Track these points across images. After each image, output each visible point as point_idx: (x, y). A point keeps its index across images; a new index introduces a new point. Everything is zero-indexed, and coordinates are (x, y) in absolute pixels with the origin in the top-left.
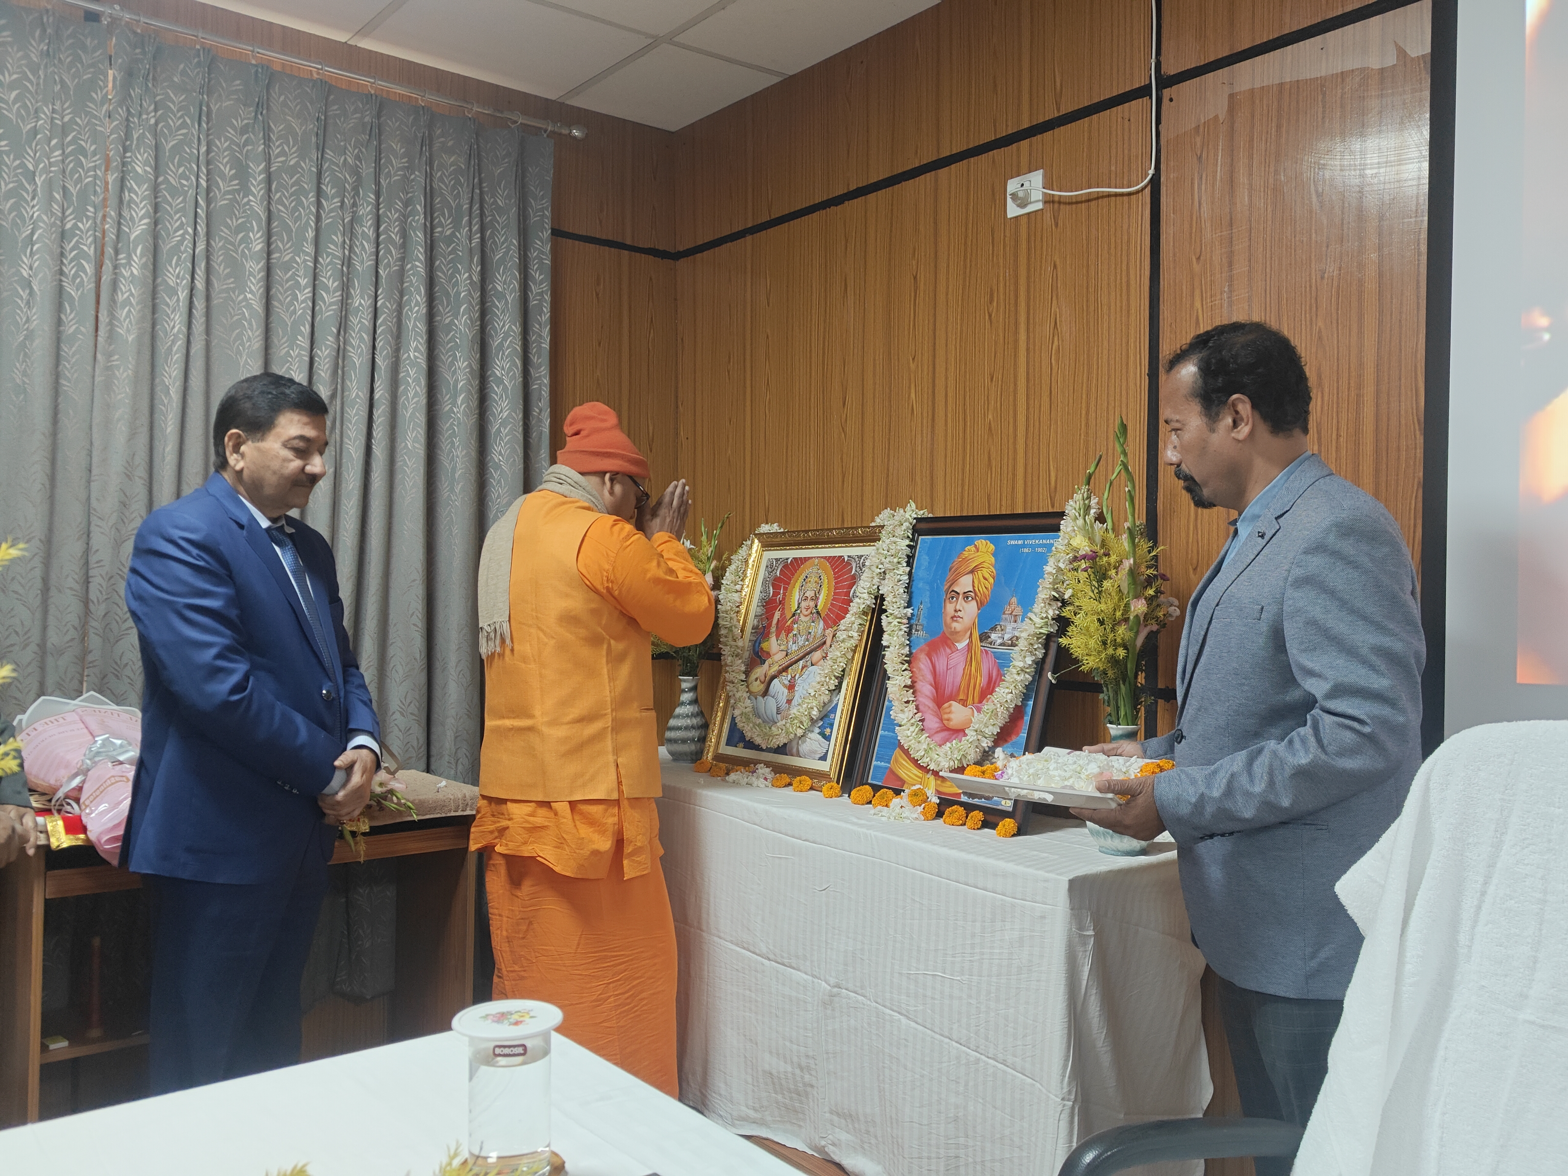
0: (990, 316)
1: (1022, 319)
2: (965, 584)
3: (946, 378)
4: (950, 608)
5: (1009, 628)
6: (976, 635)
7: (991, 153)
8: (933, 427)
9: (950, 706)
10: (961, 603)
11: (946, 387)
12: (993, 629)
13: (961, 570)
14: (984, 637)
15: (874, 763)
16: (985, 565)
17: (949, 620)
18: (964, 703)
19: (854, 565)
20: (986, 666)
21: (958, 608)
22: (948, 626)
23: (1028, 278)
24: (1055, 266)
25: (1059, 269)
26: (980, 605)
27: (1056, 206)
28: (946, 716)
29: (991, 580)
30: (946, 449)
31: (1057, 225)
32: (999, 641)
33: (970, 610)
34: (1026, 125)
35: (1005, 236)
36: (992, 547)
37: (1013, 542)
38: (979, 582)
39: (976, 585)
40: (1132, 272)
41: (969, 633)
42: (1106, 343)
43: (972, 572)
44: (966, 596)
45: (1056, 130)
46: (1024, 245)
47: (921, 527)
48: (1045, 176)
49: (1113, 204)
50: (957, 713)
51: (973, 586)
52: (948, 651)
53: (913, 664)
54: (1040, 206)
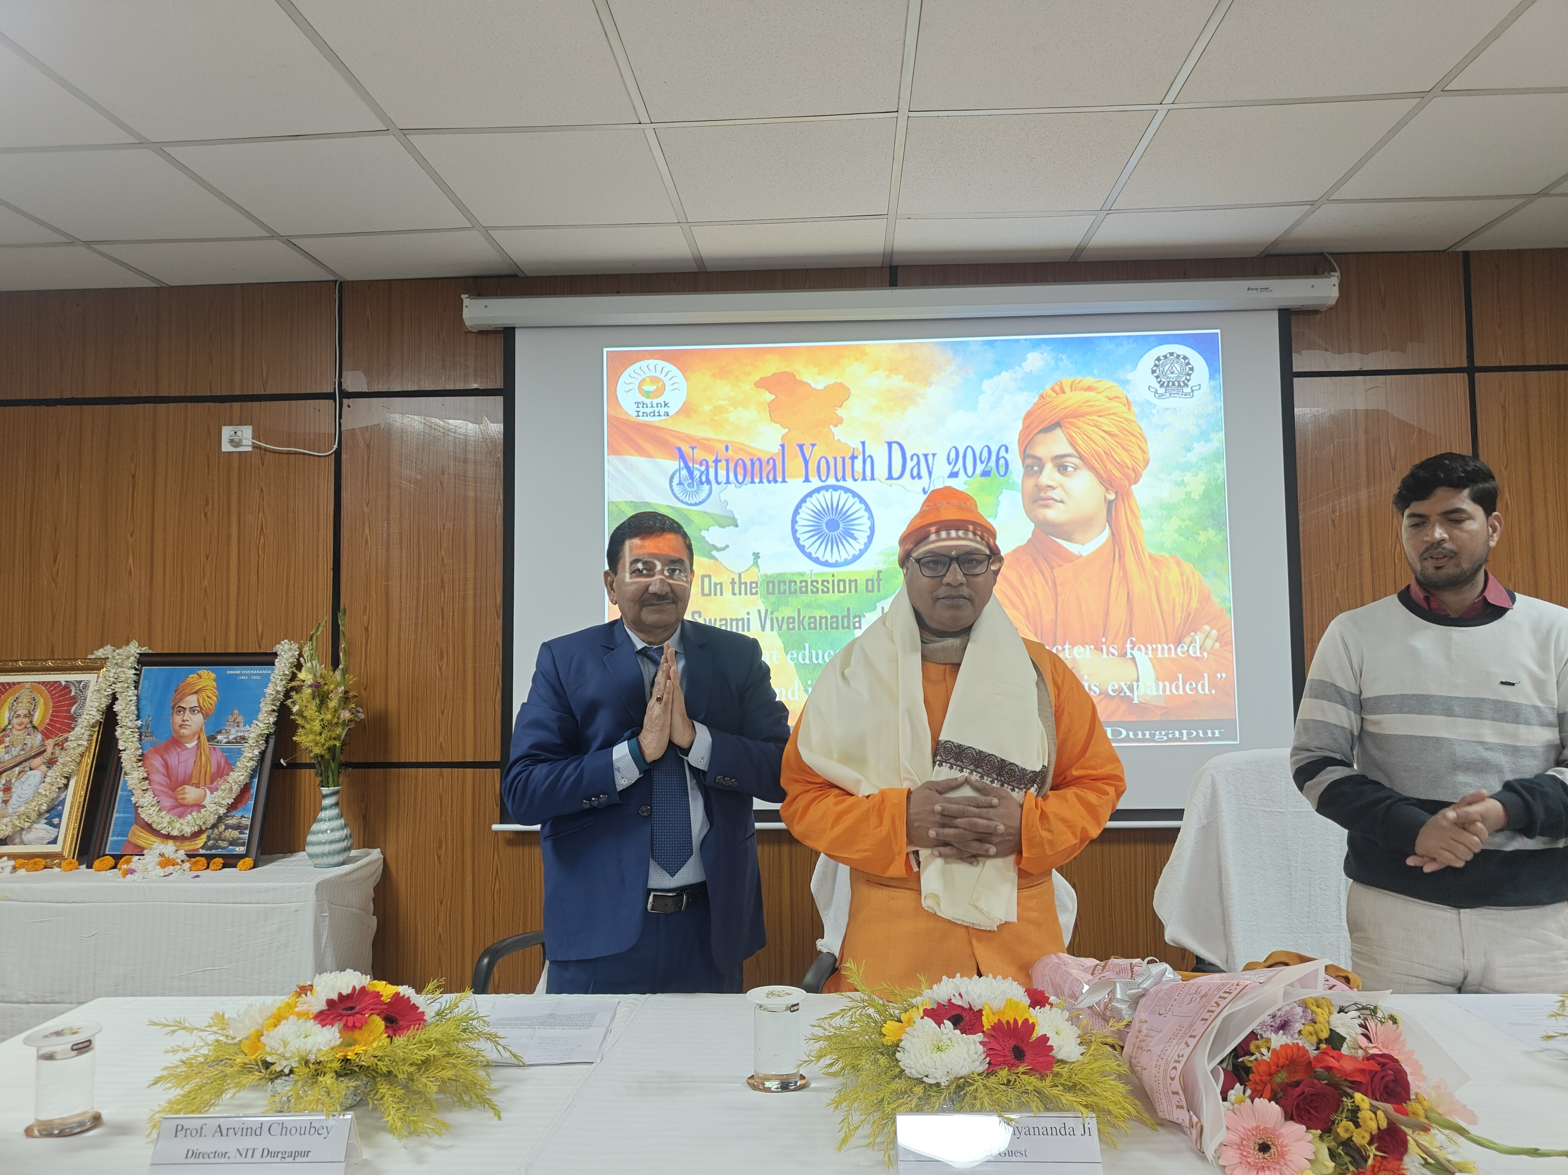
0: (206, 514)
1: (234, 520)
2: (191, 701)
3: (164, 553)
4: (178, 719)
5: (233, 731)
6: (204, 737)
7: (206, 404)
8: (151, 586)
9: (184, 789)
10: (188, 715)
11: (165, 559)
12: (219, 732)
13: (187, 691)
14: (211, 738)
15: (110, 838)
16: (208, 688)
17: (177, 727)
18: (197, 786)
19: (73, 688)
20: (216, 758)
21: (185, 718)
22: (177, 733)
23: (239, 494)
24: (262, 491)
25: (265, 493)
26: (206, 716)
27: (263, 452)
28: (180, 797)
29: (215, 699)
30: (164, 602)
31: (263, 464)
32: (225, 740)
33: (196, 721)
34: (237, 392)
35: (219, 463)
36: (213, 675)
37: (232, 672)
38: (204, 700)
39: (201, 702)
40: (321, 504)
41: (197, 737)
42: (301, 545)
43: (196, 692)
44: (192, 710)
45: (263, 403)
46: (236, 471)
47: (144, 660)
48: (253, 431)
49: (307, 460)
50: (191, 793)
51: (199, 703)
52: (179, 750)
53: (147, 762)
54: (250, 449)
